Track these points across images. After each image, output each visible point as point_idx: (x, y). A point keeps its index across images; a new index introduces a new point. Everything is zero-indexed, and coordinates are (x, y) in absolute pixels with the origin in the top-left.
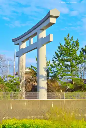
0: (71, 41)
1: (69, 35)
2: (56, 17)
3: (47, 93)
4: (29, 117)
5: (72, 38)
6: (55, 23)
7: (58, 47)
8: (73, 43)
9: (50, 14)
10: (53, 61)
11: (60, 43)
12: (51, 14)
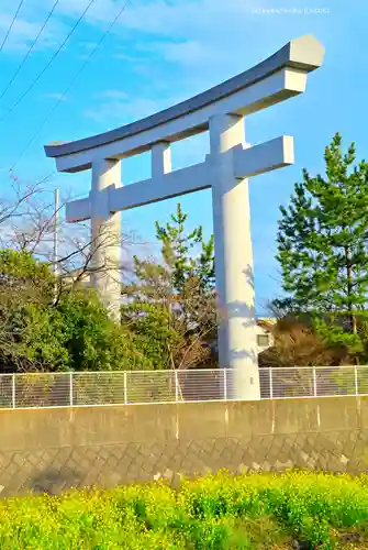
0: (348, 162)
1: (337, 140)
2: (308, 69)
3: (260, 372)
4: (243, 468)
5: (351, 152)
6: (299, 93)
7: (296, 185)
8: (358, 170)
9: (288, 57)
10: (278, 244)
11: (304, 171)
12: (294, 57)
